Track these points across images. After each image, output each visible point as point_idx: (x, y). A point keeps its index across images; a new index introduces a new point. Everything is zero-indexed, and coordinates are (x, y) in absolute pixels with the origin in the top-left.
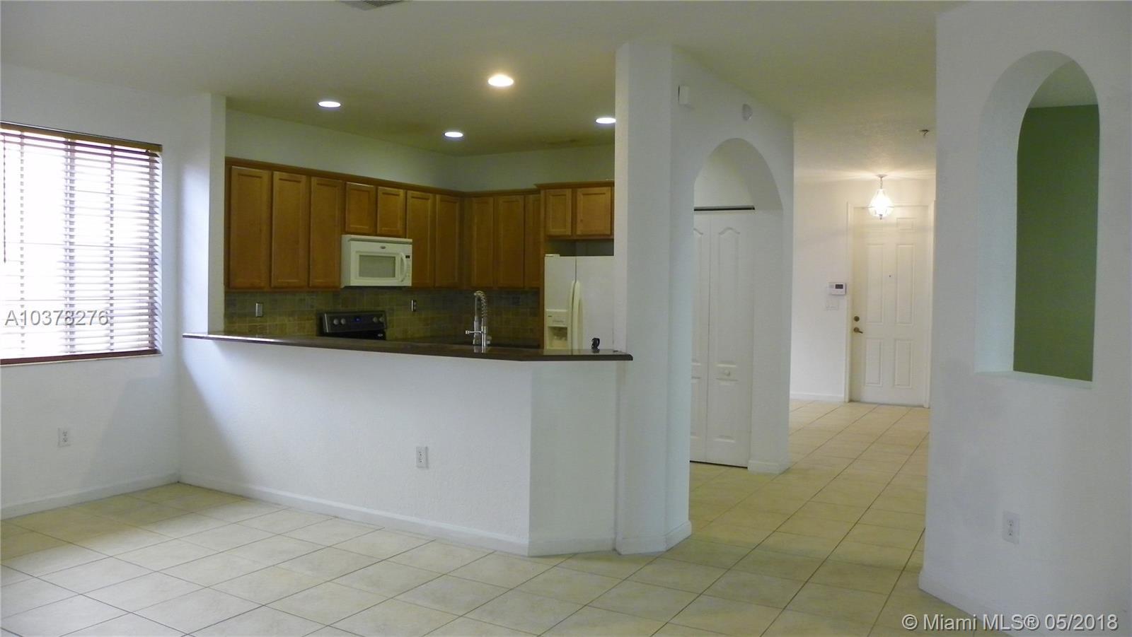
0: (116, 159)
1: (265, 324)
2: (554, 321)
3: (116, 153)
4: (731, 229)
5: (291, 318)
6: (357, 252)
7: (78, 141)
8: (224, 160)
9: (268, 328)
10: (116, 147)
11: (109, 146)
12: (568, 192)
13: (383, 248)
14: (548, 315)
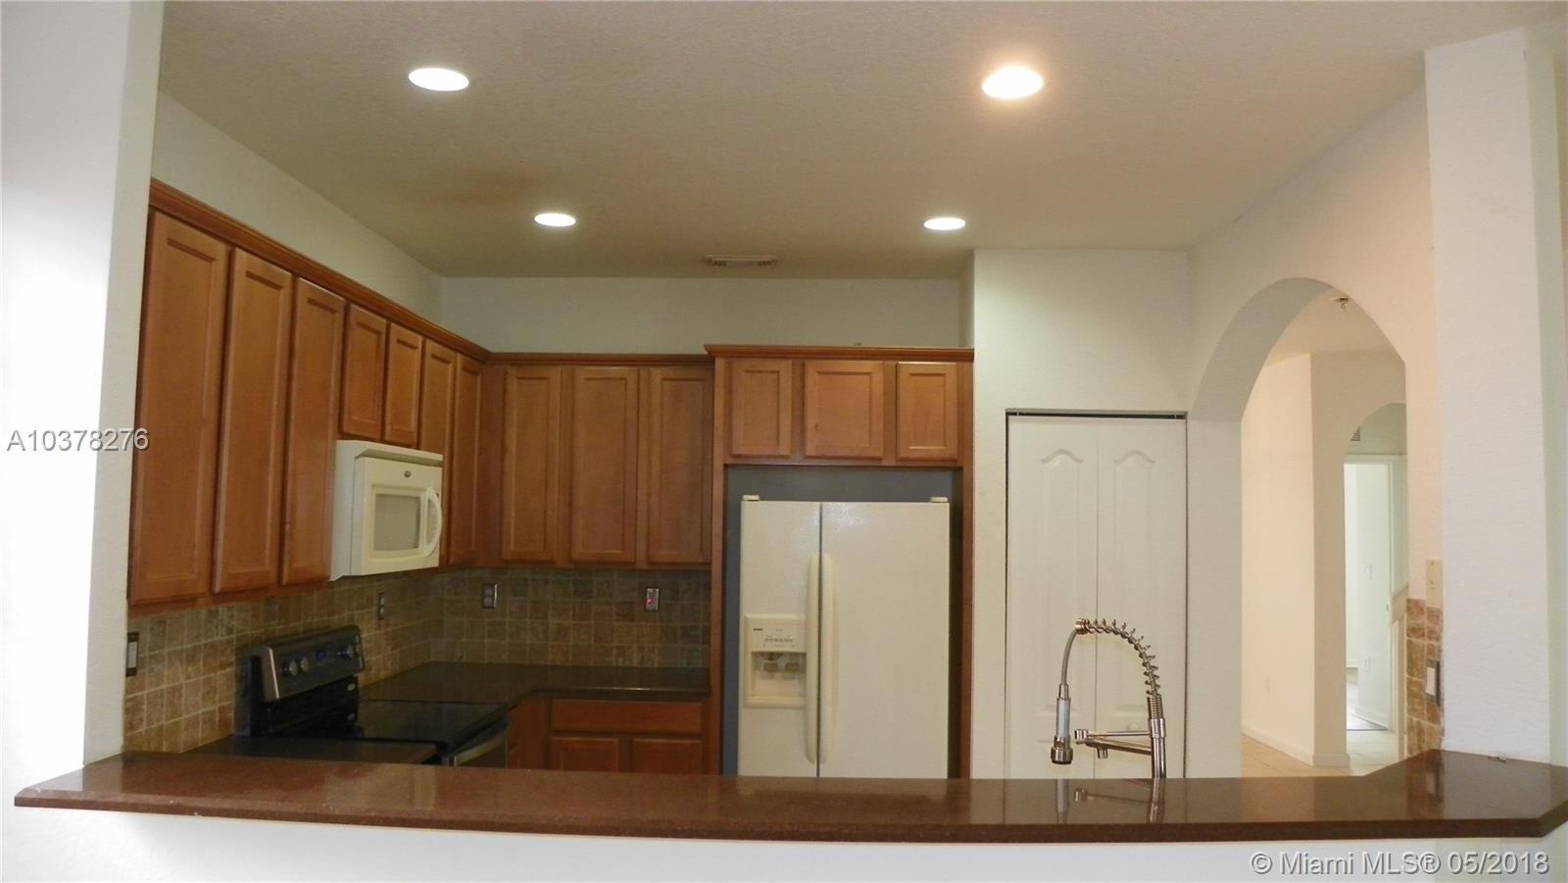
2: (769, 639)
4: (1137, 453)
6: (374, 486)
12: (785, 367)
13: (407, 475)
14: (752, 626)
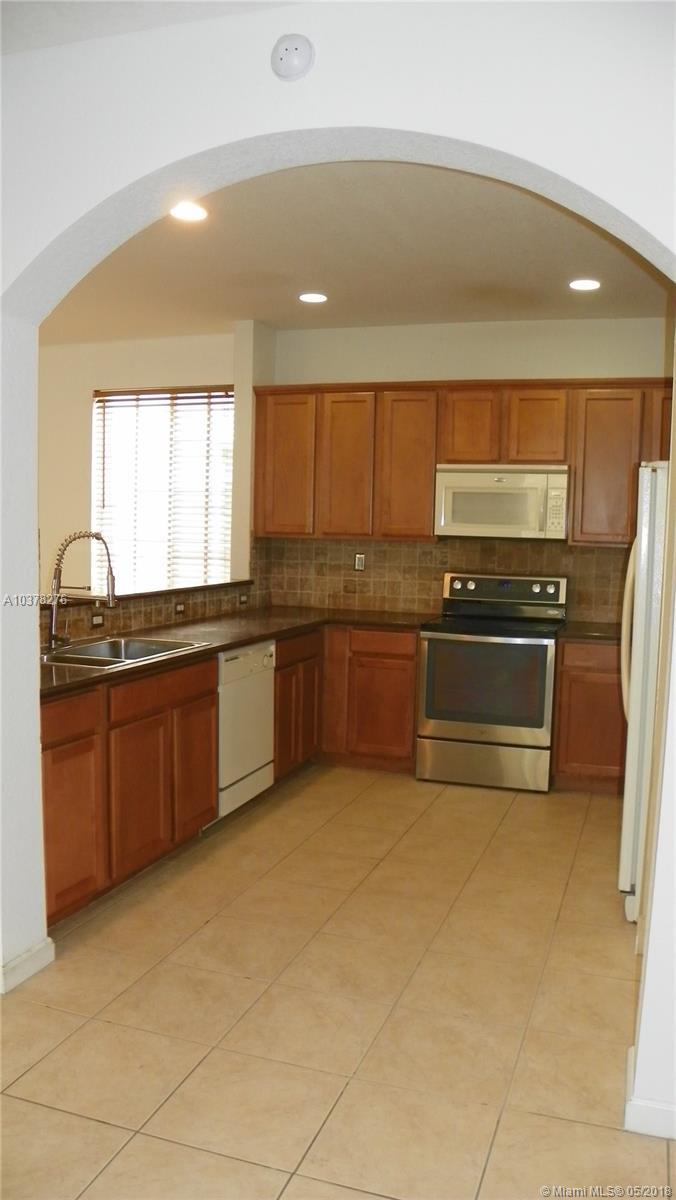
0: (212, 406)
1: (368, 580)
3: (213, 400)
5: (407, 576)
6: (447, 488)
7: (179, 395)
8: (251, 389)
9: (372, 585)
10: (213, 394)
11: (206, 394)
